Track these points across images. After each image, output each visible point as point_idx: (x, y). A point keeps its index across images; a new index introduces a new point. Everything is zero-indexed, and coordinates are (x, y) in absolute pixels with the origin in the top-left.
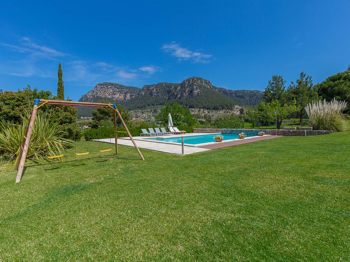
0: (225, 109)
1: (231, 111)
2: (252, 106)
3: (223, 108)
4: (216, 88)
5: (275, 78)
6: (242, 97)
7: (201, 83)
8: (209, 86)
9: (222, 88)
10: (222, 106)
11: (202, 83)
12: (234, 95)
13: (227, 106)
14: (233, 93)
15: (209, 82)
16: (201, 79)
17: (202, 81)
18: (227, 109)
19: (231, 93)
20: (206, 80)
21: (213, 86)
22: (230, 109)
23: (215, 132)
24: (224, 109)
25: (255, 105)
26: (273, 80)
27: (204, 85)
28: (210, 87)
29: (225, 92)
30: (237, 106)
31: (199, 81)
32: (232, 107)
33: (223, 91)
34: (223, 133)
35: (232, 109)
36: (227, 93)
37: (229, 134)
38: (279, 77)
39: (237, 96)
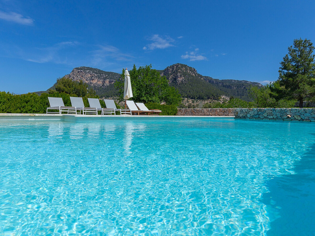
0: (211, 99)
1: (217, 101)
2: (239, 97)
3: (209, 98)
4: (201, 77)
5: (298, 44)
6: (229, 87)
7: (185, 71)
8: (194, 74)
9: (208, 77)
10: (207, 96)
11: (187, 70)
12: (220, 84)
13: (213, 95)
14: (220, 82)
15: (194, 70)
16: (185, 66)
17: (187, 68)
18: (213, 99)
19: (217, 83)
20: (191, 68)
21: (198, 74)
22: (216, 99)
24: (210, 99)
25: (243, 95)
26: (295, 46)
27: (189, 73)
28: (195, 75)
29: (211, 81)
30: (224, 96)
31: (184, 69)
32: (218, 96)
33: (208, 79)
34: (237, 117)
35: (218, 99)
36: (213, 83)
37: (252, 118)
38: (305, 41)
39: (224, 86)
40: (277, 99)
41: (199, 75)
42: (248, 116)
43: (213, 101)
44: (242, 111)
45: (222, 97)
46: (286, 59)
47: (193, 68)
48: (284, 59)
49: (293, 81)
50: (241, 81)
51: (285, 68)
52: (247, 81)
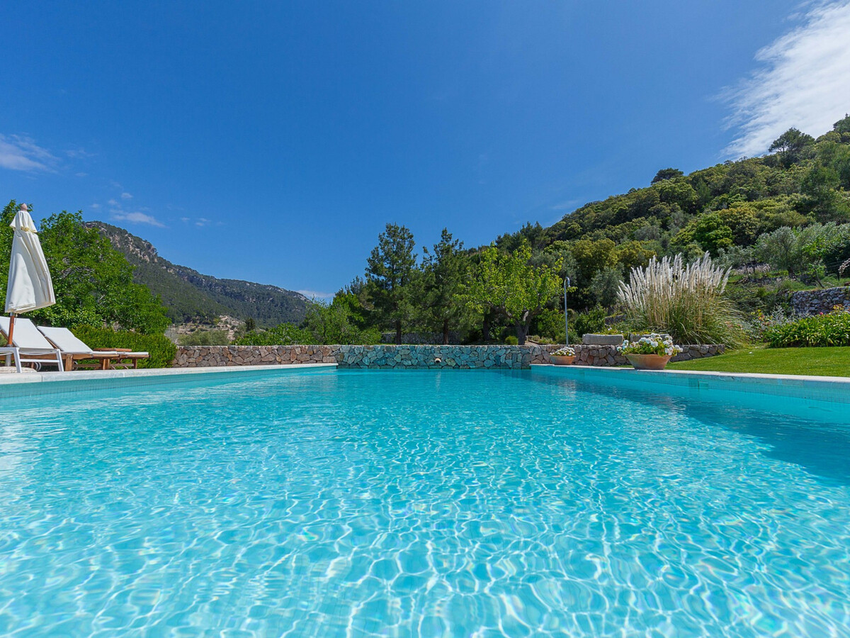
0: (194, 322)
1: (211, 327)
2: (261, 320)
3: (188, 320)
4: (169, 266)
5: (392, 231)
6: (239, 296)
7: (121, 245)
8: (149, 256)
9: (186, 268)
10: (184, 315)
11: (127, 243)
12: (219, 289)
13: (198, 314)
14: (216, 285)
15: (149, 246)
16: (122, 232)
17: (127, 238)
18: (200, 323)
19: (211, 285)
20: (140, 240)
21: (160, 258)
22: (207, 323)
23: (302, 359)
24: (191, 323)
25: (270, 317)
27: (133, 251)
28: (152, 259)
29: (194, 279)
30: (227, 317)
31: (117, 238)
32: (212, 317)
33: (188, 275)
34: (342, 365)
35: (212, 324)
36: (199, 283)
37: (374, 365)
38: (403, 229)
39: (226, 294)
40: (362, 327)
41: (162, 261)
42: (366, 361)
43: (200, 326)
44: (352, 351)
45: (223, 319)
46: (375, 253)
47: (146, 241)
48: (373, 253)
49: (388, 295)
50: (265, 286)
51: (375, 270)
52: (277, 288)
